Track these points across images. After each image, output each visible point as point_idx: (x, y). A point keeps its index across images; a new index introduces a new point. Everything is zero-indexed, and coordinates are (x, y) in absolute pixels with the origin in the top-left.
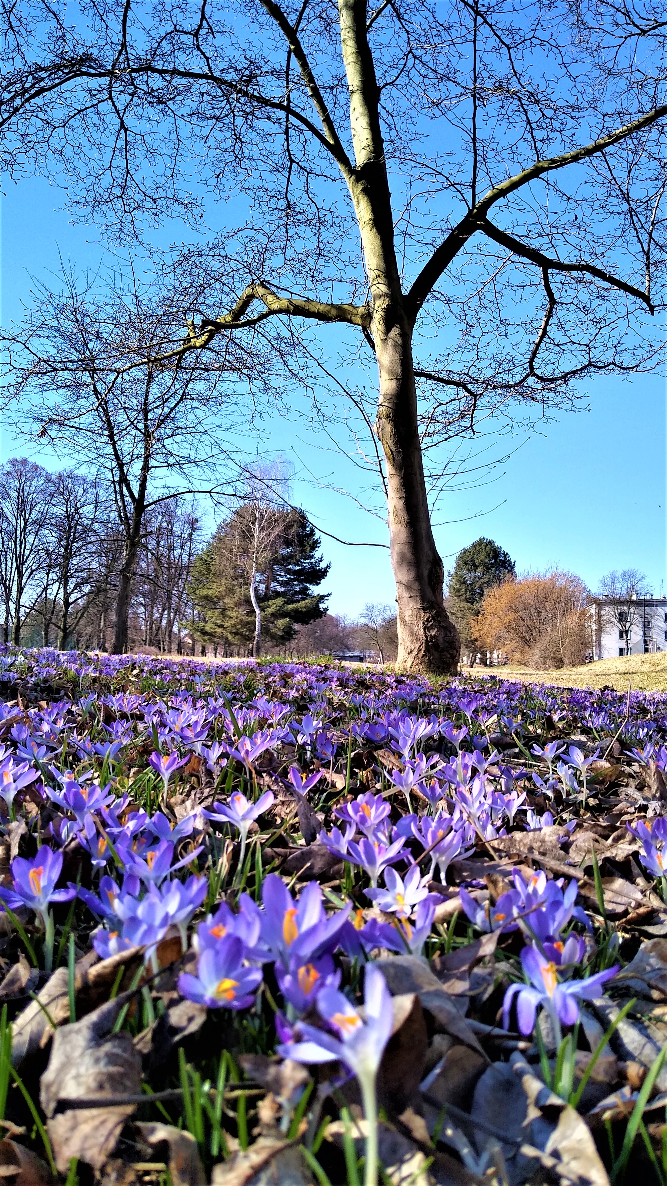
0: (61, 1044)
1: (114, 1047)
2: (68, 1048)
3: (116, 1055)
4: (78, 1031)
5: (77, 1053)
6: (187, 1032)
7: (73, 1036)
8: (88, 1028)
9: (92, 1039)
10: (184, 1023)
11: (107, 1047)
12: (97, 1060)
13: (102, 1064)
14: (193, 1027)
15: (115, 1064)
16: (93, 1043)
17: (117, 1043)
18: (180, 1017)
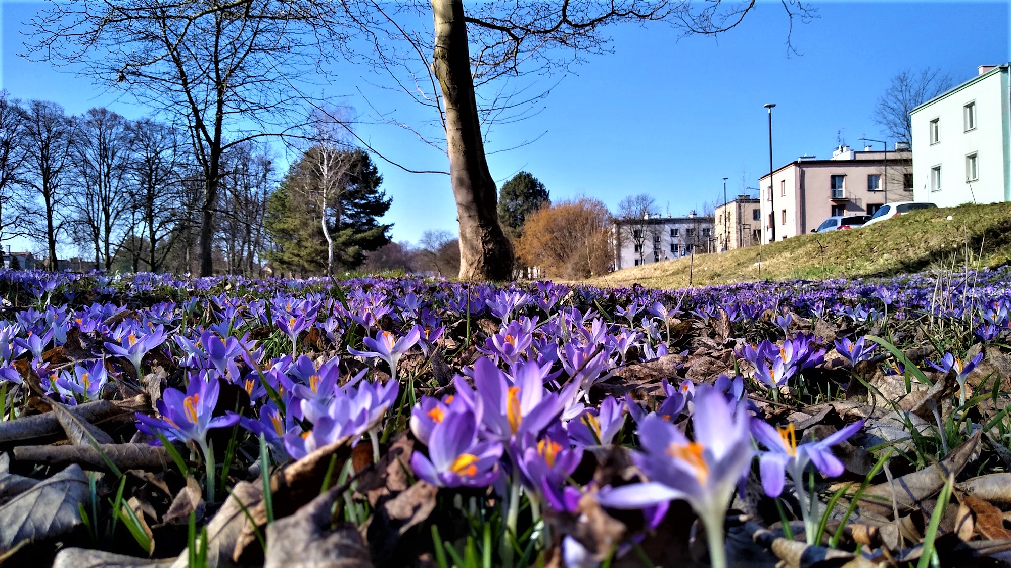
0: (277, 540)
1: (342, 537)
2: (287, 543)
3: (347, 547)
4: (296, 525)
5: (299, 548)
6: (414, 521)
7: (290, 531)
8: (307, 520)
9: (314, 532)
10: (408, 512)
11: (335, 538)
12: (326, 553)
13: (333, 556)
14: (421, 516)
15: (348, 556)
16: (316, 536)
17: (345, 533)
18: (402, 508)
